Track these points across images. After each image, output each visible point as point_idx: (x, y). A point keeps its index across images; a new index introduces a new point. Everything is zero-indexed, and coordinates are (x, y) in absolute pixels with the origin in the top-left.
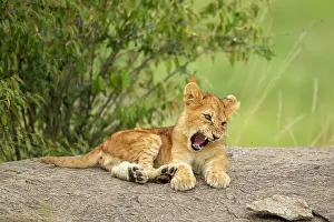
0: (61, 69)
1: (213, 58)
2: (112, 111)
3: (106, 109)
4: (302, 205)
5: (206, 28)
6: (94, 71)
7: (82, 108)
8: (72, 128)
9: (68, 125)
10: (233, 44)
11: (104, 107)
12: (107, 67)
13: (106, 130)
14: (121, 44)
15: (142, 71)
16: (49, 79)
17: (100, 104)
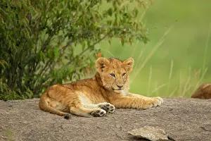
0: (17, 45)
1: (110, 42)
2: (47, 72)
3: (44, 72)
4: (161, 133)
5: (106, 23)
6: (38, 48)
7: (30, 71)
8: (23, 82)
9: (21, 81)
10: (124, 33)
11: (43, 70)
12: (45, 46)
13: (44, 84)
14: (54, 32)
15: (67, 48)
16: (10, 52)
17: (41, 68)
